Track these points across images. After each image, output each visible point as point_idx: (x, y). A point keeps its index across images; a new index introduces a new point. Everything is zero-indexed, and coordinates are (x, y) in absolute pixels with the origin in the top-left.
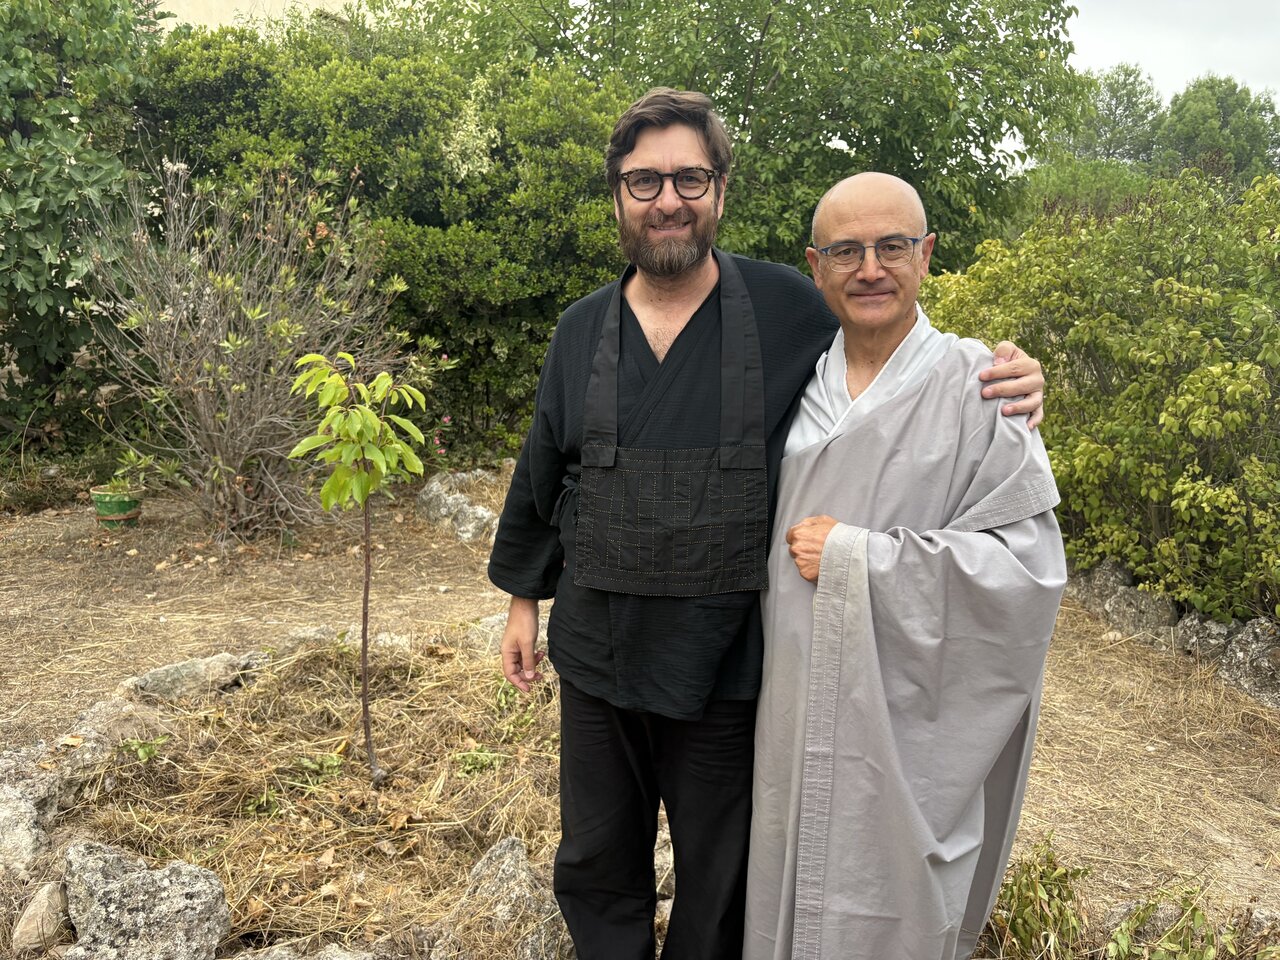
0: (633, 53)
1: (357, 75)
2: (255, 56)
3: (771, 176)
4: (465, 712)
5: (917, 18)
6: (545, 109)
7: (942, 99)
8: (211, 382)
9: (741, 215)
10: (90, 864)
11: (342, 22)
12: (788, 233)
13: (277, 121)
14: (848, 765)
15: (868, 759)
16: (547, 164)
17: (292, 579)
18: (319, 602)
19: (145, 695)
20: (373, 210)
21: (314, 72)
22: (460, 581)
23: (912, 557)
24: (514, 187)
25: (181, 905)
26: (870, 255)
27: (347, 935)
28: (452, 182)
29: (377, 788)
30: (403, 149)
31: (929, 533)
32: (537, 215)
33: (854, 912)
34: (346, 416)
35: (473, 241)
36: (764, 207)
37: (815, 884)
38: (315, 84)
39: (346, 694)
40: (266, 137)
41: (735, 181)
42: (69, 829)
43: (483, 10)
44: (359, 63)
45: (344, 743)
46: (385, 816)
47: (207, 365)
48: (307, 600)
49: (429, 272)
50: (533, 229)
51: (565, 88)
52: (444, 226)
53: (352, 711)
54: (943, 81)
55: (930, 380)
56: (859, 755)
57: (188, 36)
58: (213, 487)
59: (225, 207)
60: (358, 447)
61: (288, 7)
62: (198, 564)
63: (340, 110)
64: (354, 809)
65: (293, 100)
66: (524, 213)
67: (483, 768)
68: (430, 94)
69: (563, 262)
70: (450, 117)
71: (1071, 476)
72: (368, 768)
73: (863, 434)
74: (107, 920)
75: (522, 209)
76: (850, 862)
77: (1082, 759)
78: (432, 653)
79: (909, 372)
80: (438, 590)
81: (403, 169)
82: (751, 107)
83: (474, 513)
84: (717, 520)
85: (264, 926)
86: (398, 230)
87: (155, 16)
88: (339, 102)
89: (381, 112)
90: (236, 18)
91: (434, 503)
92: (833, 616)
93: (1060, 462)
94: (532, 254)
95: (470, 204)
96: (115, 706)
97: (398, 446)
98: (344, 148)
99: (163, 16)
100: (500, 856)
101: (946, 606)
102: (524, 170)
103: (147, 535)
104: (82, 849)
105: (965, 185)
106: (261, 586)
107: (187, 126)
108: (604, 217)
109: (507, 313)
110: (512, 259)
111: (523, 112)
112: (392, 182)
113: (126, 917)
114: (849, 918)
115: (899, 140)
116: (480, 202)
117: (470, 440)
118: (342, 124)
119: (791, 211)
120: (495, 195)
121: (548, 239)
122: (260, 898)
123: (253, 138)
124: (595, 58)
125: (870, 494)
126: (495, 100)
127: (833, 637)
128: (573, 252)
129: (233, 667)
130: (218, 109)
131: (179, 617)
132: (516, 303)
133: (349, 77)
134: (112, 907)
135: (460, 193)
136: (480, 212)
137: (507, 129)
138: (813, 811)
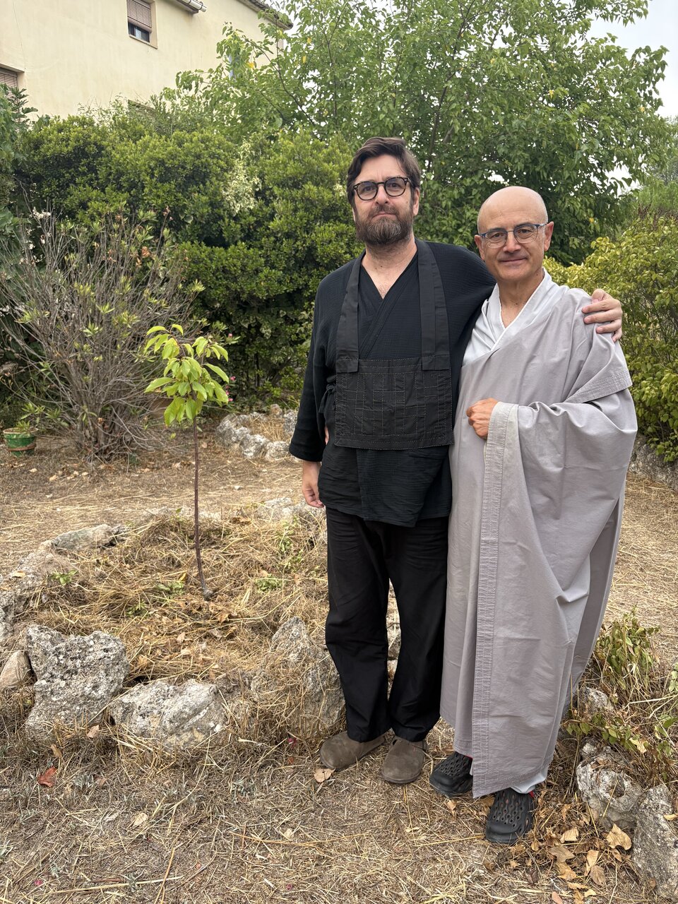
0: (349, 120)
1: (163, 145)
2: (93, 135)
3: (450, 203)
4: (260, 555)
5: (551, 83)
6: (292, 162)
7: (571, 143)
8: (79, 355)
9: (428, 231)
10: (43, 637)
11: (149, 109)
12: (462, 242)
13: (109, 180)
14: (507, 548)
15: (520, 543)
16: (294, 200)
17: (136, 484)
18: (157, 497)
19: (58, 549)
20: (177, 238)
21: (134, 145)
22: (248, 483)
23: (544, 420)
24: (272, 217)
25: (102, 655)
26: (511, 236)
27: (199, 676)
28: (230, 216)
29: (207, 599)
30: (196, 195)
31: (554, 405)
32: (288, 236)
33: (512, 637)
34: (181, 364)
35: (246, 256)
36: (444, 225)
37: (488, 621)
38: (136, 153)
39: (183, 546)
40: (103, 190)
41: (424, 207)
42: (24, 623)
43: (244, 94)
44: (164, 137)
45: (184, 575)
46: (214, 615)
47: (77, 345)
48: (149, 496)
49: (217, 279)
50: (286, 246)
51: (304, 146)
52: (226, 246)
53: (188, 557)
54: (571, 129)
55: (553, 313)
56: (514, 541)
57: (47, 123)
58: (82, 426)
59: (81, 239)
60: (188, 384)
61: (113, 100)
62: (76, 476)
63: (152, 170)
64: (195, 611)
65: (119, 164)
66: (279, 235)
67: (274, 587)
68: (213, 156)
69: (307, 267)
70: (226, 171)
71: (659, 398)
72: (200, 590)
73: (512, 348)
74: (58, 664)
75: (278, 232)
76: (509, 607)
77: (665, 579)
78: (235, 521)
79: (539, 309)
80: (234, 488)
81: (197, 208)
82: (434, 154)
83: (254, 439)
84: (421, 402)
85: (148, 672)
86: (195, 250)
87: (23, 111)
88: (152, 164)
89: (180, 170)
90: (79, 110)
91: (227, 434)
92: (497, 458)
93: (651, 388)
94: (286, 263)
95: (242, 230)
96: (41, 555)
97: (212, 384)
98: (156, 195)
99: (28, 111)
100: (290, 628)
101: (565, 447)
102: (279, 205)
103: (41, 460)
104: (37, 629)
105: (586, 203)
106: (118, 488)
107: (49, 186)
108: (334, 235)
109: (269, 305)
110: (273, 267)
111: (276, 165)
112: (189, 218)
113: (70, 663)
114: (509, 640)
115: (539, 173)
116: (249, 229)
117: (247, 394)
118: (154, 180)
119: (464, 227)
120: (259, 223)
121: (296, 252)
122: (145, 657)
123: (95, 192)
124: (323, 124)
125: (518, 383)
126: (256, 158)
127: (497, 470)
128: (314, 260)
129: (110, 533)
130: (70, 173)
131: (68, 508)
132: (277, 297)
133: (158, 147)
134: (61, 657)
135: (236, 223)
136: (249, 236)
137: (266, 177)
138: (486, 576)
